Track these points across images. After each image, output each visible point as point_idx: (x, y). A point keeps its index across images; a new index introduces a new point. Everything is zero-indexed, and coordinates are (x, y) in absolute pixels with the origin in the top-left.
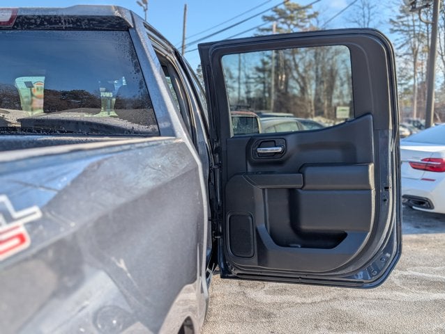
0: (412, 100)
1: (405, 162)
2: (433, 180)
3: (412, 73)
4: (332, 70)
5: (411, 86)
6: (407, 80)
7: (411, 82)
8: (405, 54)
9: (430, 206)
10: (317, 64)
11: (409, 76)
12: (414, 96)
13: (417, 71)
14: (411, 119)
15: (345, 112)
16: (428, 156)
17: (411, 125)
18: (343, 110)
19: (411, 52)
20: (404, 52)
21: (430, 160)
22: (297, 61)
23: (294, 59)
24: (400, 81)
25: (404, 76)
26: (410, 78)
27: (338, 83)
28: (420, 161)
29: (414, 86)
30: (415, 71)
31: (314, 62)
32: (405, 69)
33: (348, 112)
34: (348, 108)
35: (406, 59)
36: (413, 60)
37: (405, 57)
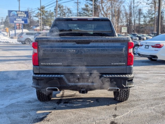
0: (154, 24)
1: (150, 45)
2: (158, 50)
3: (154, 12)
4: (119, 10)
5: (154, 17)
6: (152, 15)
7: (154, 16)
8: (151, 3)
9: (157, 58)
10: (112, 7)
11: (152, 13)
12: (155, 22)
13: (156, 11)
14: (154, 32)
15: (125, 30)
16: (156, 44)
17: (154, 35)
18: (124, 29)
19: (153, 2)
20: (150, 2)
21: (157, 45)
22: (103, 6)
23: (102, 5)
24: (149, 15)
25: (150, 13)
26: (153, 14)
27: (121, 17)
28: (154, 45)
29: (155, 17)
30: (155, 11)
31: (110, 7)
32: (151, 10)
33: (126, 30)
34: (126, 28)
35: (151, 6)
36: (154, 6)
37: (151, 5)
